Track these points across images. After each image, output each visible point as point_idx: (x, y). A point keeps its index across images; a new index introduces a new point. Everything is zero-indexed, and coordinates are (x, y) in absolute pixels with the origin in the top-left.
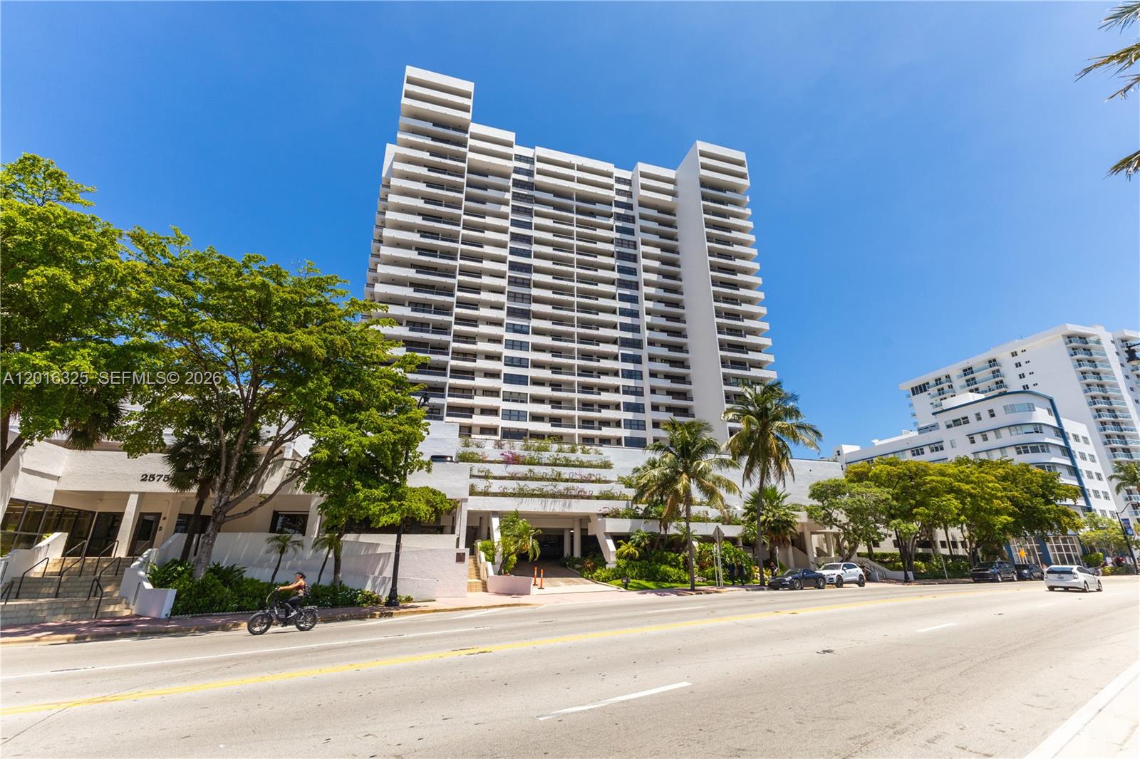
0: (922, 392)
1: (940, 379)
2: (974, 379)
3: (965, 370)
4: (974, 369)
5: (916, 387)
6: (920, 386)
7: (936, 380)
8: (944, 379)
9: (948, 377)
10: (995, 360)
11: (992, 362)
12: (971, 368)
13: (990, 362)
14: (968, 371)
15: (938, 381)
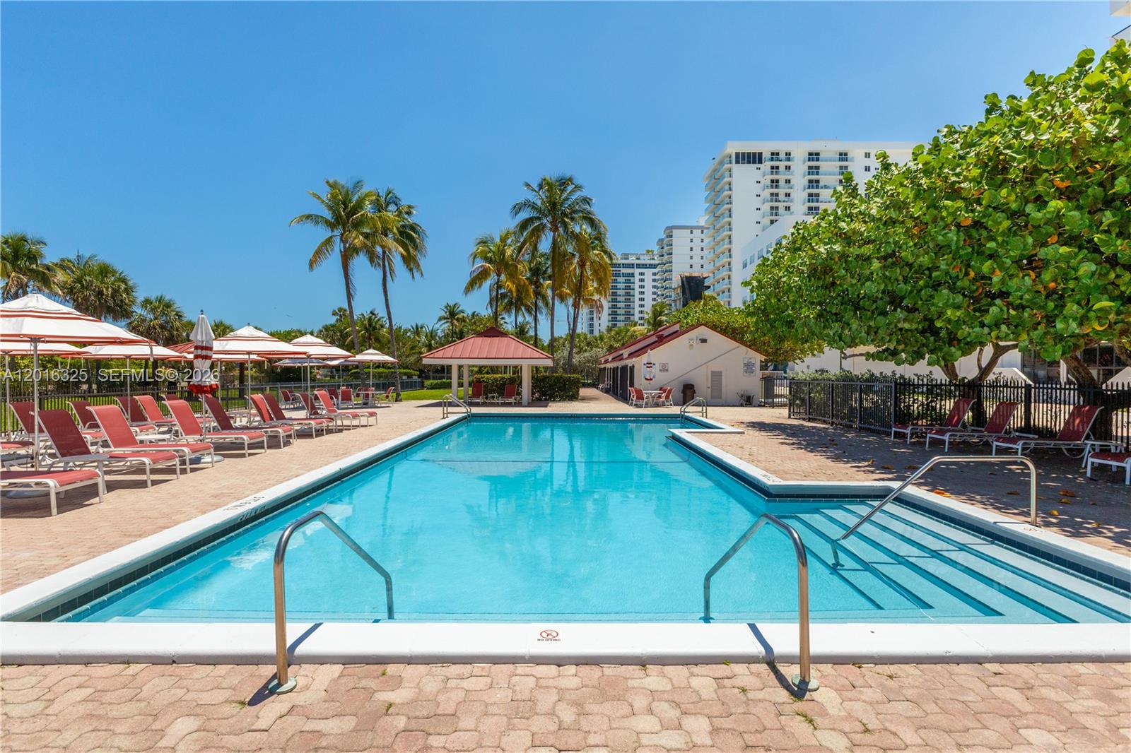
0: (749, 162)
1: (778, 154)
2: (818, 168)
3: (810, 154)
4: (821, 157)
5: (743, 154)
6: (749, 154)
7: (772, 154)
8: (782, 156)
9: (788, 154)
10: (846, 154)
11: (843, 156)
12: (818, 154)
13: (841, 154)
14: (814, 156)
15: (775, 155)
